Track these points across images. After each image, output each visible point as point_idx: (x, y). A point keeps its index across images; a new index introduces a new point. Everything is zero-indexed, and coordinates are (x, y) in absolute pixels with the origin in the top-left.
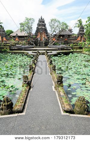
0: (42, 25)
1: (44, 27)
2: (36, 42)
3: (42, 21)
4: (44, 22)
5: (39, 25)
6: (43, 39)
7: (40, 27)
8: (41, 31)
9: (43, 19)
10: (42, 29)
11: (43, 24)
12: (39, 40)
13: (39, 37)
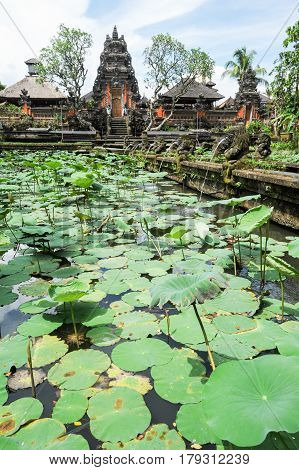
0: (119, 58)
1: (123, 68)
2: (96, 120)
3: (118, 45)
4: (124, 49)
5: (106, 59)
6: (124, 111)
7: (110, 68)
8: (115, 80)
9: (123, 36)
10: (120, 72)
11: (123, 58)
12: (108, 112)
13: (106, 103)
